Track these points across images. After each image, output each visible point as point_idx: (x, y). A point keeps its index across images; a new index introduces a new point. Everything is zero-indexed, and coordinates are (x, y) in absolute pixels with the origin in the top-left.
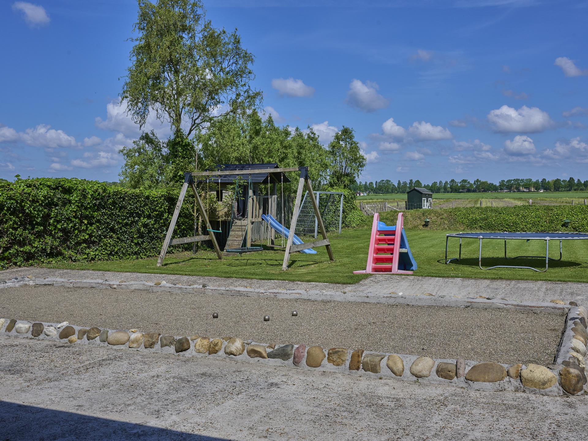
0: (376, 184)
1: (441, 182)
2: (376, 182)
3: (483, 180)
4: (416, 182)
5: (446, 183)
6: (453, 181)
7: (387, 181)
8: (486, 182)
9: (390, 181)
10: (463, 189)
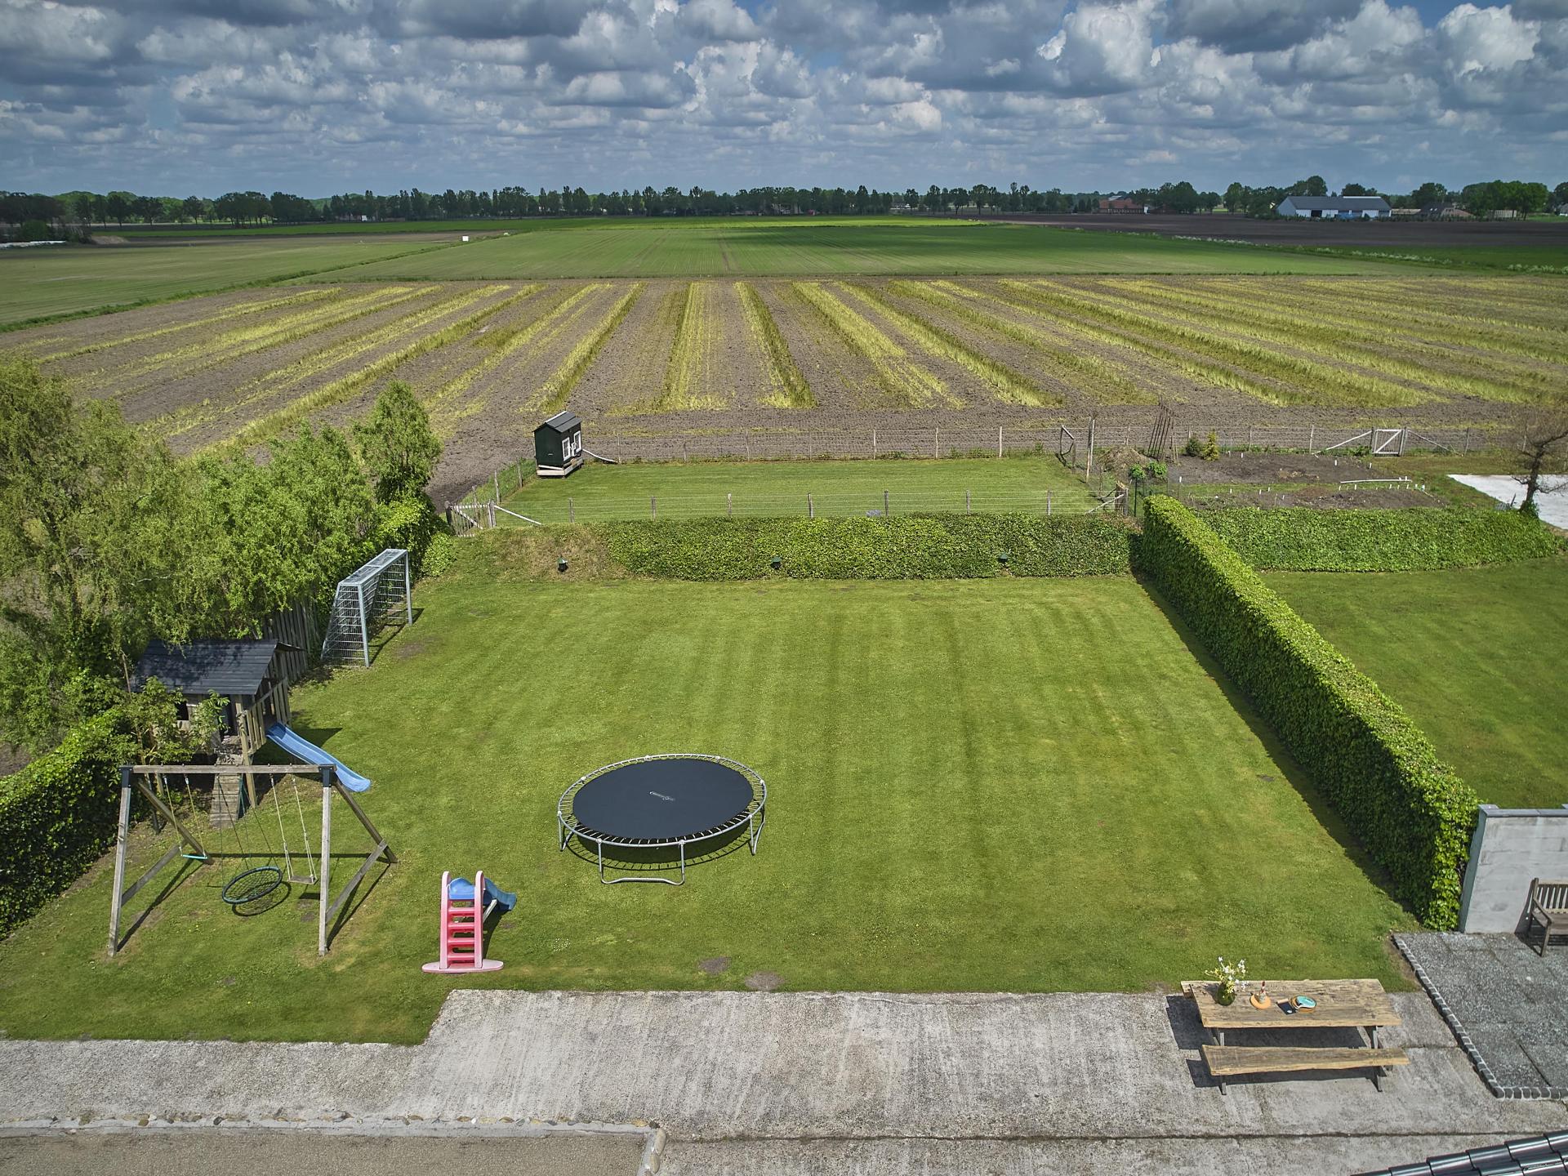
0: (495, 197)
1: (626, 192)
2: (495, 192)
3: (706, 188)
4: (576, 191)
5: (637, 193)
6: (649, 189)
7: (518, 188)
8: (712, 194)
9: (523, 190)
10: (669, 209)
